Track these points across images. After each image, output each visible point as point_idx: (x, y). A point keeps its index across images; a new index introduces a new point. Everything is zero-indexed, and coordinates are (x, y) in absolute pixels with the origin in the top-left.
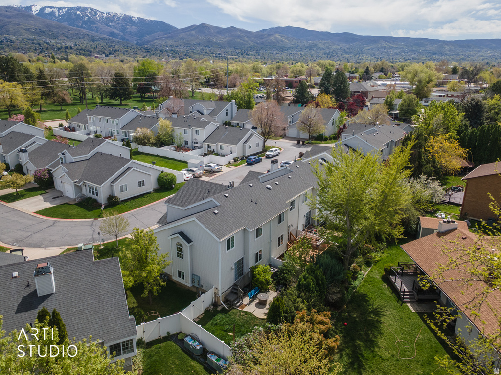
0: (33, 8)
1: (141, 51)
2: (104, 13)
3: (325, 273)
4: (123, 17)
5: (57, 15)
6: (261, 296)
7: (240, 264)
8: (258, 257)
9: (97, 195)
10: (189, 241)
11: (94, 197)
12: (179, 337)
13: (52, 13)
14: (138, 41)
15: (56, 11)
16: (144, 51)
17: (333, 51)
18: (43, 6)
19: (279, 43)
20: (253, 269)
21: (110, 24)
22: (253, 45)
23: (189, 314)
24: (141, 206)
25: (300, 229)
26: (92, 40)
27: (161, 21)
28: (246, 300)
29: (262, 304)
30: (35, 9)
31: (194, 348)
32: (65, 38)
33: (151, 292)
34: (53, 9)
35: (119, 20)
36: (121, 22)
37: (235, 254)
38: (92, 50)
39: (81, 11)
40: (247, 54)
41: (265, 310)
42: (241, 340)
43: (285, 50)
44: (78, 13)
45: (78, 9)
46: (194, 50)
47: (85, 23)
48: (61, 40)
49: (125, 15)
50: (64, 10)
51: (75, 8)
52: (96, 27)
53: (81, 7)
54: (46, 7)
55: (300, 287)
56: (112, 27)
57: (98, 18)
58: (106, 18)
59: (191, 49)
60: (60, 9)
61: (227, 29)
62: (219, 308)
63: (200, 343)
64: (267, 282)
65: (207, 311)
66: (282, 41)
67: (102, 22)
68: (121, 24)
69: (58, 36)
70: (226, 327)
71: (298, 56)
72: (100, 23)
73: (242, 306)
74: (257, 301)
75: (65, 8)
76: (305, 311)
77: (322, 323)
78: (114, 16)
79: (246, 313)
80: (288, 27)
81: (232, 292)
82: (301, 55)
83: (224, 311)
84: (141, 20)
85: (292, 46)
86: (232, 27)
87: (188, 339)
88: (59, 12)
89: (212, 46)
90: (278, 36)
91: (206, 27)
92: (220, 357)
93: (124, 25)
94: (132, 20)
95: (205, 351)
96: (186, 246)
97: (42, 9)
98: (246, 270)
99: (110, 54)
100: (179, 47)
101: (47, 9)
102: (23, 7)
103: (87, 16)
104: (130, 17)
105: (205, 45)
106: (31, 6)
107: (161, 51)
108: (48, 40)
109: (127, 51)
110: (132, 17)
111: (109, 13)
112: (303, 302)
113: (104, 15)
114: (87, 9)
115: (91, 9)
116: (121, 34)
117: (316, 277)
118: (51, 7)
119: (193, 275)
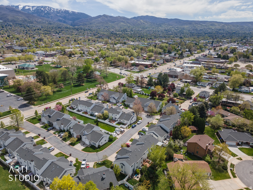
0: (20, 7)
1: (74, 30)
2: (55, 9)
3: (150, 172)
4: (65, 11)
5: (31, 10)
6: (138, 176)
7: (133, 169)
8: (137, 167)
9: (95, 145)
10: (124, 165)
11: (94, 145)
12: (124, 184)
13: (29, 9)
14: (72, 23)
15: (31, 8)
16: (76, 30)
17: (169, 29)
18: (25, 6)
19: (142, 24)
20: (136, 170)
21: (58, 15)
22: (129, 26)
23: (125, 180)
24: (106, 147)
25: (146, 158)
26: (49, 24)
27: (83, 13)
28: (135, 176)
29: (138, 177)
30: (21, 7)
31: (127, 186)
32: (37, 23)
33: (118, 176)
34: (29, 7)
35: (62, 13)
36: (63, 14)
37: (133, 168)
38: (51, 30)
39: (43, 8)
40: (126, 31)
41: (139, 179)
42: (135, 186)
43: (145, 28)
44: (42, 9)
45: (42, 7)
46: (100, 29)
47: (45, 14)
48: (34, 24)
49: (65, 10)
50: (35, 8)
51: (40, 6)
52: (51, 16)
53: (43, 6)
54: (26, 6)
55: (145, 175)
56: (59, 16)
57: (52, 12)
58: (56, 12)
59: (98, 28)
60: (33, 7)
61: (117, 17)
62: (130, 178)
63: (128, 185)
64: (139, 173)
65: (128, 179)
66: (144, 23)
67: (54, 14)
68: (64, 14)
69: (33, 22)
70: (132, 182)
71: (151, 32)
72: (53, 14)
73: (134, 178)
74: (137, 177)
75: (35, 6)
76: (145, 181)
77: (148, 182)
78: (60, 10)
79: (135, 179)
80: (147, 16)
81: (132, 175)
82: (153, 31)
83: (131, 179)
84: (73, 13)
85: (149, 26)
86: (119, 16)
87: (125, 185)
88: (32, 9)
89: (109, 26)
90: (142, 21)
91: (106, 16)
92: (131, 188)
93: (65, 15)
94: (69, 13)
95: (128, 187)
96: (123, 166)
97: (24, 7)
98: (135, 170)
99: (60, 32)
100: (93, 27)
101: (26, 7)
102: (14, 6)
103: (47, 10)
104: (68, 11)
105: (106, 26)
106: (19, 5)
107: (84, 30)
108: (28, 25)
109: (67, 30)
110: (69, 11)
111: (57, 9)
112: (145, 178)
113: (55, 10)
114: (46, 7)
115: (49, 7)
116: (64, 19)
117: (148, 173)
118: (29, 6)
119: (124, 171)
